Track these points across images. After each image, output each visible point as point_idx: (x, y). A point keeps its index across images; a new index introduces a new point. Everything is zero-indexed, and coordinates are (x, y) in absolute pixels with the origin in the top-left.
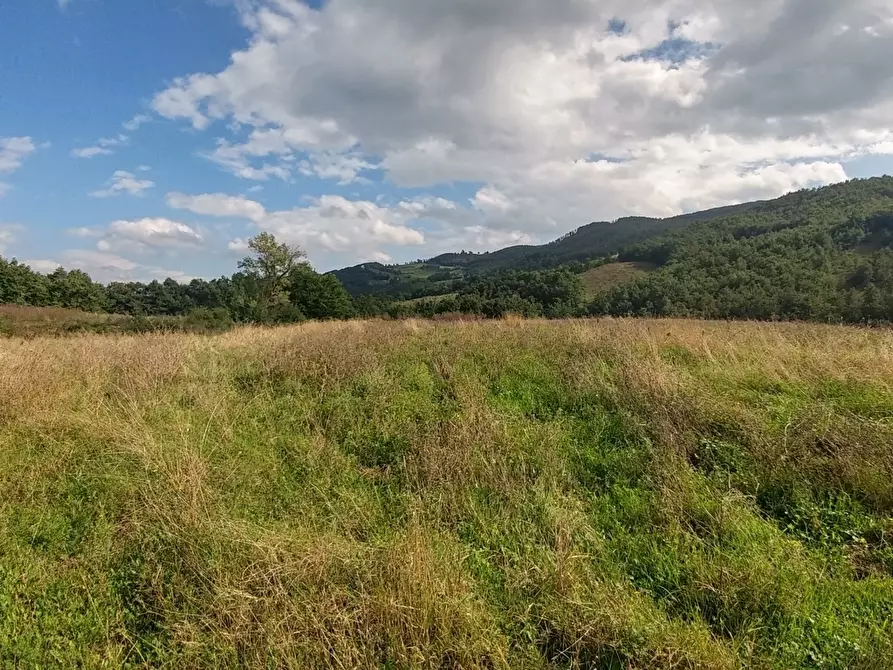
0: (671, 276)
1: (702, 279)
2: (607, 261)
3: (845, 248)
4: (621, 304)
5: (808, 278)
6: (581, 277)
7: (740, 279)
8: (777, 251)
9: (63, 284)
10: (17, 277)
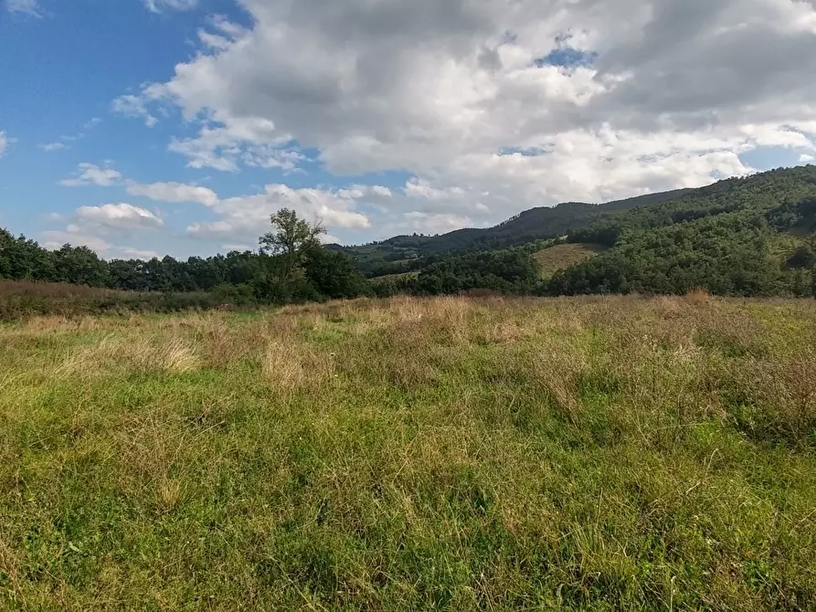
0: (623, 255)
1: (652, 259)
2: (558, 242)
3: (780, 231)
4: (579, 282)
5: (754, 258)
6: (535, 256)
7: (690, 260)
8: (718, 233)
9: (70, 260)
10: (26, 253)
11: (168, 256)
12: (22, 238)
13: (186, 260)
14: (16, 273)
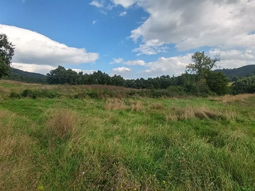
9: (116, 79)
10: (105, 77)
11: (142, 78)
12: (104, 73)
13: (147, 79)
14: (103, 83)
